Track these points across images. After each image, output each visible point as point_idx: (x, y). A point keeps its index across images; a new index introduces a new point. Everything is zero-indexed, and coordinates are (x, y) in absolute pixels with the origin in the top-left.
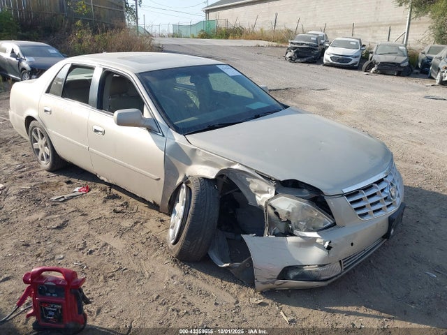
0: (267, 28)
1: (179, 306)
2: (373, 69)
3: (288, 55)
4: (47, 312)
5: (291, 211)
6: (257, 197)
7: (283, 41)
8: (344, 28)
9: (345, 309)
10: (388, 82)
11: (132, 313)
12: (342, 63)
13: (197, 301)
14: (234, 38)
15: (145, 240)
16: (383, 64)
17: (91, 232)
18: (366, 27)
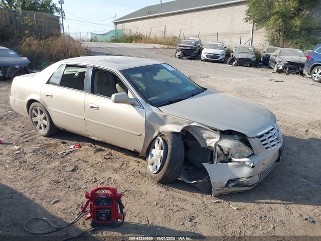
0: (159, 35)
1: (172, 207)
2: (234, 63)
3: (177, 54)
4: (100, 214)
5: (230, 147)
6: (207, 141)
7: (171, 44)
8: (211, 35)
9: (264, 201)
10: (245, 71)
11: (145, 214)
12: (214, 59)
13: (181, 204)
14: (136, 42)
15: (133, 174)
16: (240, 59)
17: (96, 172)
18: (226, 35)
